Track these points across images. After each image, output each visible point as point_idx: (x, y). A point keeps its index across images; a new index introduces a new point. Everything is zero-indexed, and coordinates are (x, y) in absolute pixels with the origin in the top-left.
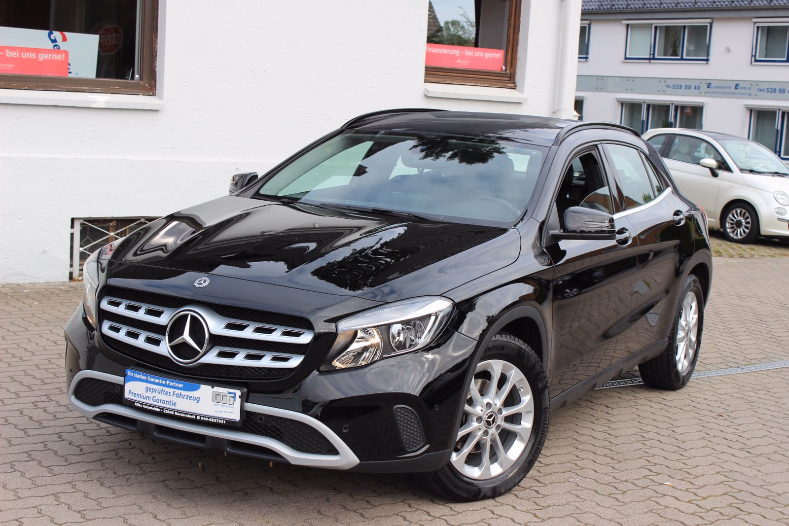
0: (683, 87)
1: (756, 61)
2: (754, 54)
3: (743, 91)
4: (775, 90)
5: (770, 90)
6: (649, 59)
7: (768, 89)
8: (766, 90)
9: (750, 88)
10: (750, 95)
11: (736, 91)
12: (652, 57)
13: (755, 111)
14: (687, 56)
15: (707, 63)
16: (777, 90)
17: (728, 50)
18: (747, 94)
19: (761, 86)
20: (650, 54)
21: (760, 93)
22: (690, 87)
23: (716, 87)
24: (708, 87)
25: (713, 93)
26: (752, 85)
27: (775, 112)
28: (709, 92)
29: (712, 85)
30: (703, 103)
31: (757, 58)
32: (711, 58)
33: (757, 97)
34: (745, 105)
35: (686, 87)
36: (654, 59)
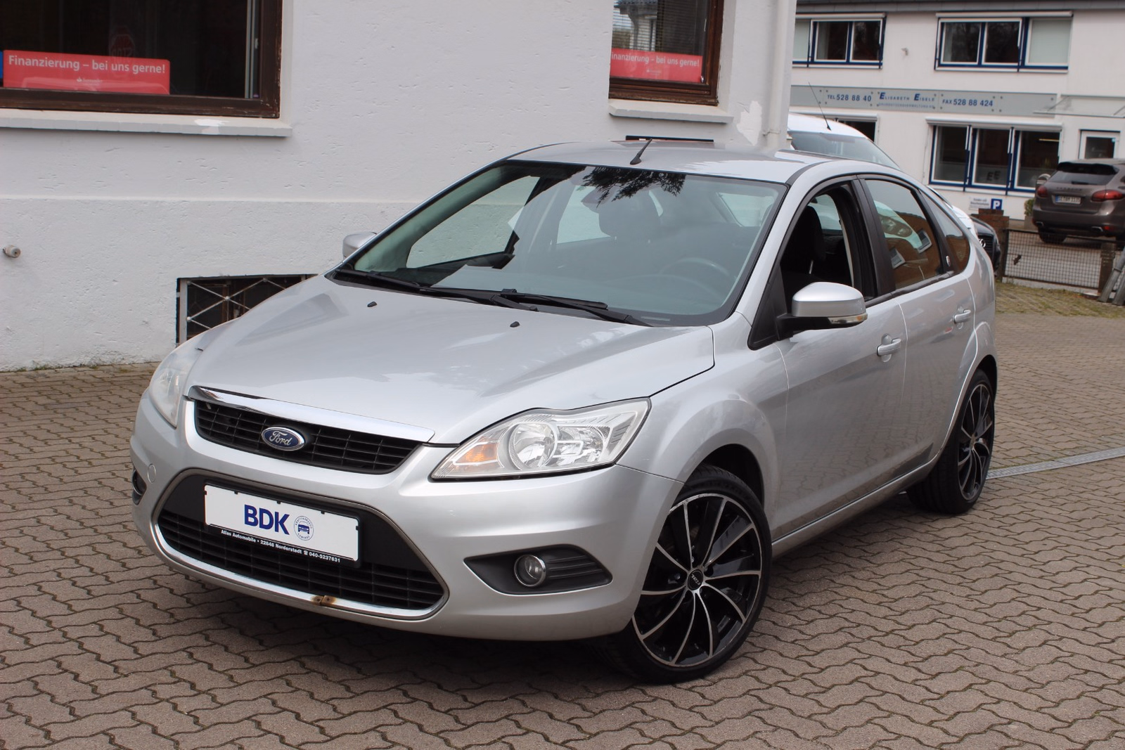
0: (850, 98)
1: (940, 65)
2: (938, 57)
3: (925, 103)
4: (964, 102)
5: (958, 102)
6: (808, 63)
7: (955, 100)
8: (953, 102)
9: (933, 99)
10: (934, 108)
11: (916, 103)
12: (810, 60)
13: (939, 127)
14: (854, 58)
15: (880, 68)
16: (967, 102)
17: (906, 51)
18: (930, 107)
19: (947, 97)
20: (808, 57)
21: (945, 105)
22: (858, 98)
23: (891, 98)
24: (881, 98)
25: (887, 105)
26: (935, 95)
27: (965, 129)
28: (882, 104)
29: (886, 95)
30: (876, 117)
31: (942, 62)
32: (884, 61)
33: (941, 110)
34: (927, 120)
35: (853, 98)
36: (813, 62)
